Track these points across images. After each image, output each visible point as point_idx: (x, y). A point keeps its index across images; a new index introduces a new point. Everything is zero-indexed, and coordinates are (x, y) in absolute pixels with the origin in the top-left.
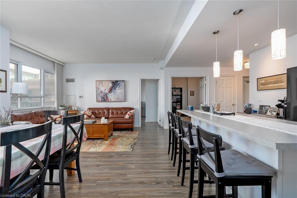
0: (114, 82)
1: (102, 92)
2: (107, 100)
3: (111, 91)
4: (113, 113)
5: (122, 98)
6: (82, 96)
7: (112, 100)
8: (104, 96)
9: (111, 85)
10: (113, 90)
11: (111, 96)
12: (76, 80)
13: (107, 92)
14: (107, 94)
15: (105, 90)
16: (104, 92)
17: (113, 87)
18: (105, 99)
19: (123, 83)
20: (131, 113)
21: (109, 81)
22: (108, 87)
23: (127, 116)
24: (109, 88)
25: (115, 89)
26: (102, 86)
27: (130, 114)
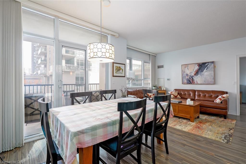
0: (201, 64)
1: (187, 75)
2: (193, 82)
3: (197, 73)
4: (199, 96)
5: (210, 81)
6: (170, 79)
7: (199, 83)
8: (190, 78)
9: (197, 67)
10: (199, 72)
11: (197, 79)
12: (164, 66)
13: (192, 75)
14: (193, 76)
15: (191, 73)
16: (189, 75)
17: (199, 69)
18: (191, 81)
19: (213, 65)
20: (224, 97)
21: (195, 64)
22: (193, 70)
23: (218, 101)
24: (195, 71)
25: (202, 71)
26: (188, 69)
27: (223, 99)
